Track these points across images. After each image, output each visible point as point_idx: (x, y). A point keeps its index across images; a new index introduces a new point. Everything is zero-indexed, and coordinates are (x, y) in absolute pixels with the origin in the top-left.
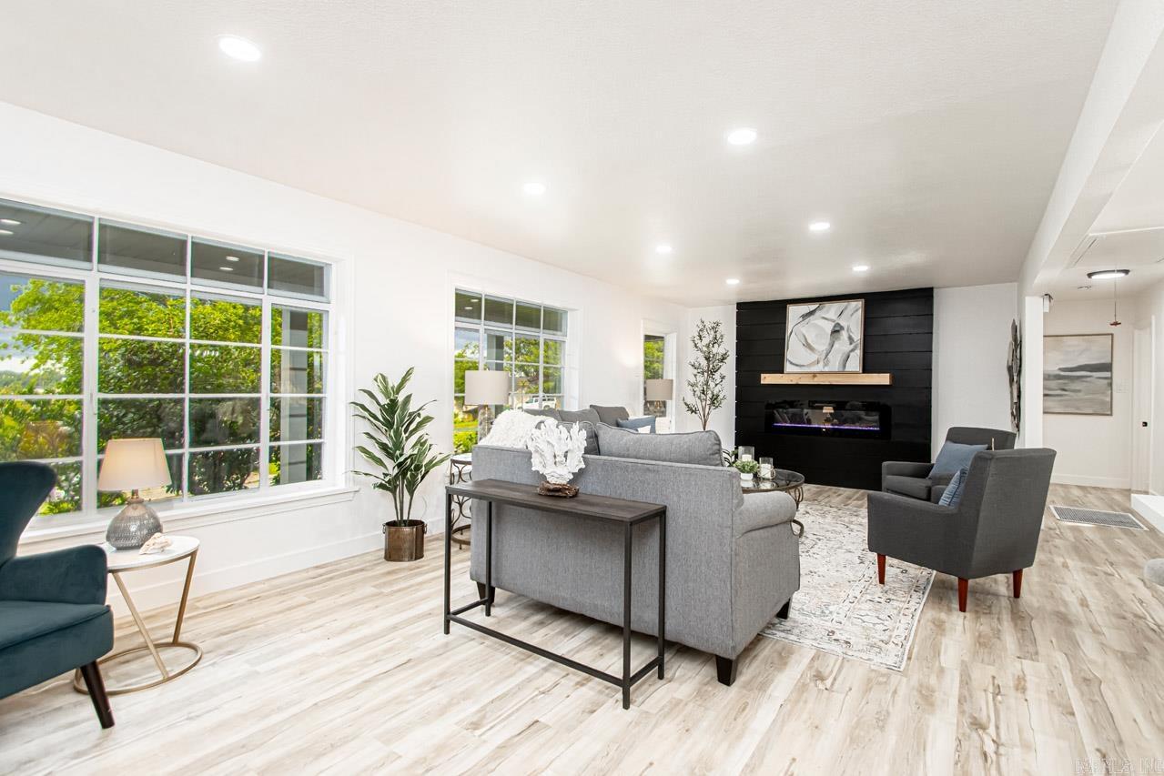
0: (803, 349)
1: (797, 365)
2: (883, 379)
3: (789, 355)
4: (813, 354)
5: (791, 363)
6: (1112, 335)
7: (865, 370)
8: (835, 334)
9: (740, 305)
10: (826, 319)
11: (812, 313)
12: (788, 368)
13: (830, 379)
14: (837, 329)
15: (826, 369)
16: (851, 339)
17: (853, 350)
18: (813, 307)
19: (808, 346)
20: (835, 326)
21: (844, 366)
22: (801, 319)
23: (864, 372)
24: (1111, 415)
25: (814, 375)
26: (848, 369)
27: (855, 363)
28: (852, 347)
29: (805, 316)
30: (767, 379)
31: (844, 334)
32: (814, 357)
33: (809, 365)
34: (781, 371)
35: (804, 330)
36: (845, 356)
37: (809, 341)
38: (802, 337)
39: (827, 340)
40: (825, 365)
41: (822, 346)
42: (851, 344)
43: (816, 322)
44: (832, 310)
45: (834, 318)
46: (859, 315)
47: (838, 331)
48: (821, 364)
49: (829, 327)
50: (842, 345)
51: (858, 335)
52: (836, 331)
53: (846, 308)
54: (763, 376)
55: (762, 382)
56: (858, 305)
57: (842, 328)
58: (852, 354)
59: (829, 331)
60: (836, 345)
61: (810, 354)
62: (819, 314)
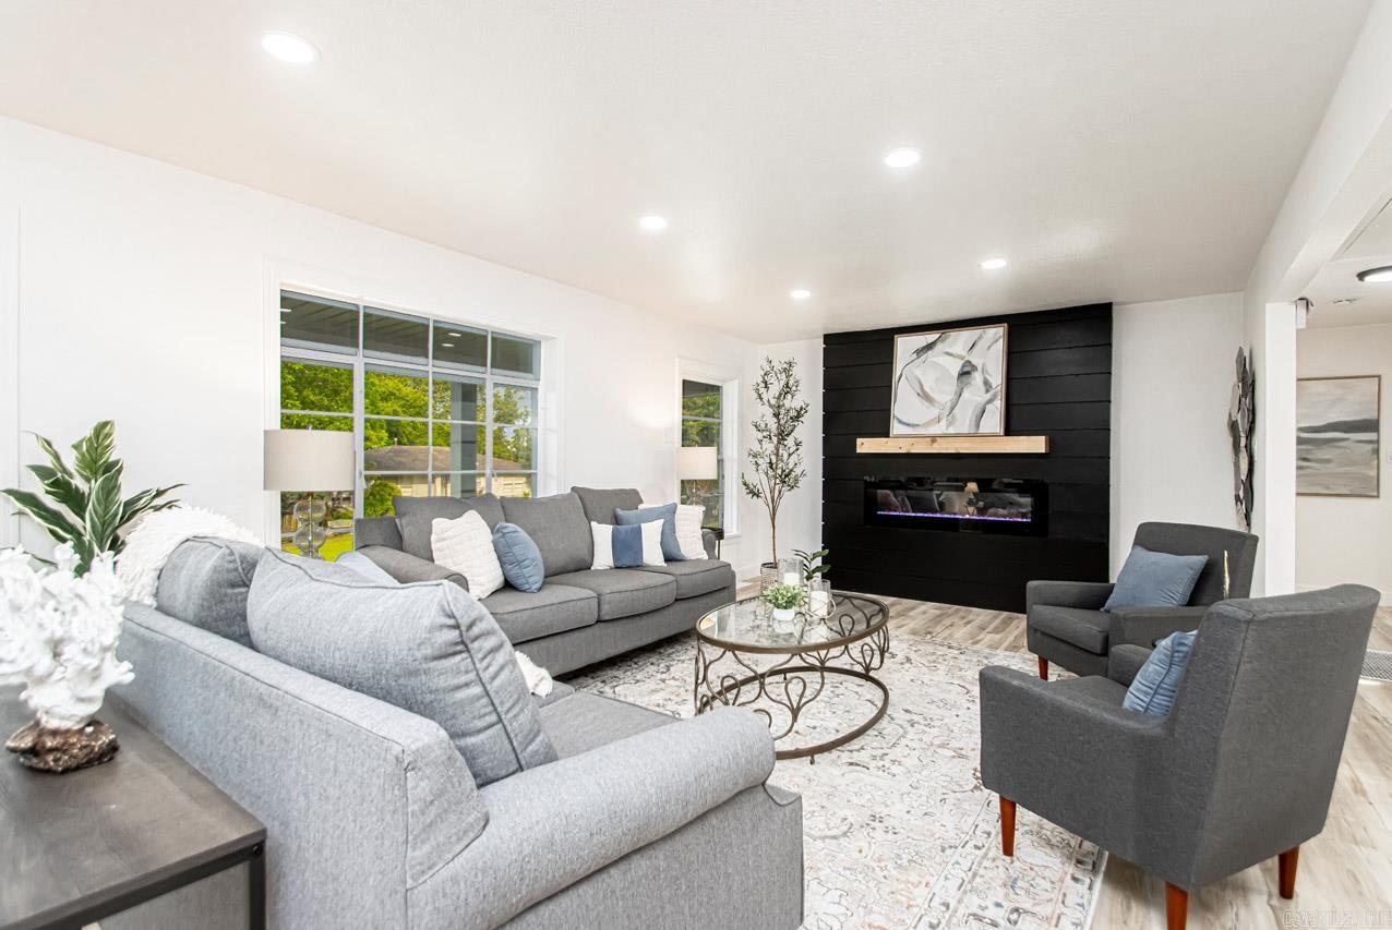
0: (918, 401)
1: (908, 425)
2: (1036, 444)
3: (898, 410)
4: (932, 408)
5: (900, 422)
6: (1379, 377)
7: (1009, 431)
8: (964, 378)
9: (828, 338)
10: (950, 355)
11: (930, 347)
12: (896, 429)
13: (957, 445)
14: (966, 369)
15: (951, 431)
16: (986, 383)
17: (990, 401)
18: (932, 337)
19: (925, 396)
20: (963, 366)
21: (978, 426)
22: (915, 355)
23: (1007, 434)
24: (1378, 497)
25: (934, 438)
26: (983, 430)
27: (994, 421)
28: (988, 396)
29: (920, 352)
30: (866, 446)
31: (977, 377)
32: (934, 412)
33: (928, 424)
34: (886, 434)
35: (918, 372)
36: (979, 410)
37: (927, 389)
38: (917, 384)
39: (953, 386)
40: (950, 424)
41: (944, 396)
42: (987, 391)
43: (934, 359)
44: (960, 340)
45: (964, 354)
46: (1000, 348)
47: (968, 373)
48: (944, 422)
49: (955, 367)
50: (974, 394)
51: (998, 379)
52: (965, 373)
53: (980, 338)
54: (859, 441)
55: (858, 451)
56: (998, 333)
57: (975, 368)
58: (989, 407)
59: (956, 374)
60: (966, 394)
61: (928, 408)
62: (939, 347)
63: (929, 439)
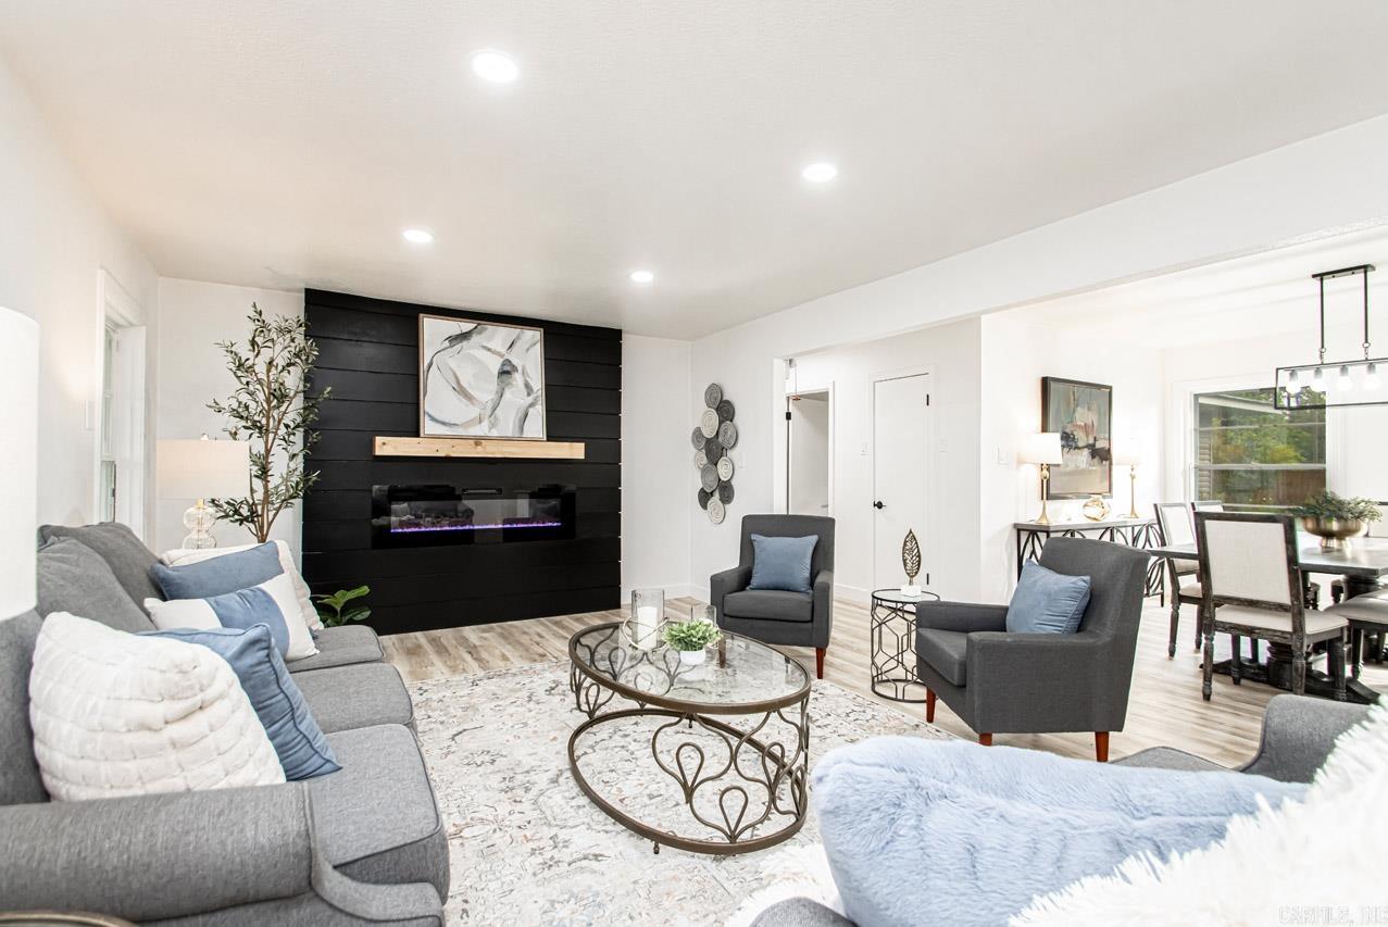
0: (454, 397)
1: (444, 423)
2: (575, 451)
3: (429, 404)
4: (471, 406)
5: (433, 419)
7: (551, 437)
8: (505, 377)
9: (310, 294)
10: (489, 350)
11: (465, 336)
12: (428, 427)
13: (505, 449)
14: (507, 368)
15: (495, 433)
16: (527, 385)
17: (532, 405)
18: (467, 326)
19: (462, 392)
20: (503, 365)
21: (522, 429)
22: (447, 343)
23: (548, 440)
25: (478, 440)
26: (527, 434)
27: (537, 425)
28: (530, 400)
29: (454, 339)
30: (386, 446)
31: (518, 378)
32: (474, 412)
33: (466, 425)
34: (414, 431)
35: (453, 364)
36: (521, 414)
37: (464, 384)
38: (451, 375)
39: (493, 385)
40: (492, 426)
41: (485, 392)
42: (529, 395)
43: (471, 352)
44: (497, 336)
45: (503, 351)
46: (537, 352)
47: (508, 373)
48: (485, 423)
49: (495, 364)
50: (516, 397)
51: (538, 383)
52: (506, 372)
53: (518, 338)
54: (379, 440)
55: (378, 453)
56: (534, 336)
57: (515, 369)
58: (531, 410)
59: (495, 371)
60: (507, 394)
61: (467, 406)
62: (475, 339)
63: (472, 442)
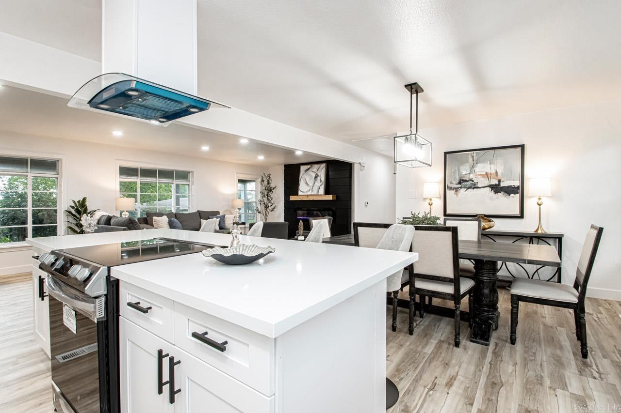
0: (305, 185)
1: (303, 192)
2: (330, 197)
3: (300, 188)
5: (301, 191)
7: (325, 194)
8: (316, 178)
9: (285, 166)
10: (313, 172)
11: (308, 169)
12: (300, 193)
13: (313, 198)
15: (312, 194)
16: (321, 180)
17: (321, 185)
18: (309, 166)
19: (307, 184)
20: (316, 175)
22: (305, 172)
25: (308, 196)
26: (319, 193)
27: (322, 191)
28: (321, 184)
29: (306, 170)
31: (319, 178)
32: (309, 188)
33: (307, 192)
34: (297, 194)
35: (305, 177)
36: (319, 188)
37: (307, 181)
38: (305, 180)
39: (313, 181)
40: (312, 192)
41: (311, 184)
42: (321, 182)
43: (310, 173)
44: (316, 167)
45: (316, 171)
46: (324, 170)
49: (314, 175)
50: (318, 183)
51: (323, 179)
53: (320, 167)
54: (291, 196)
55: (291, 199)
56: (323, 166)
57: (318, 176)
58: (321, 187)
59: (314, 177)
60: (316, 183)
61: (307, 187)
62: (310, 170)
